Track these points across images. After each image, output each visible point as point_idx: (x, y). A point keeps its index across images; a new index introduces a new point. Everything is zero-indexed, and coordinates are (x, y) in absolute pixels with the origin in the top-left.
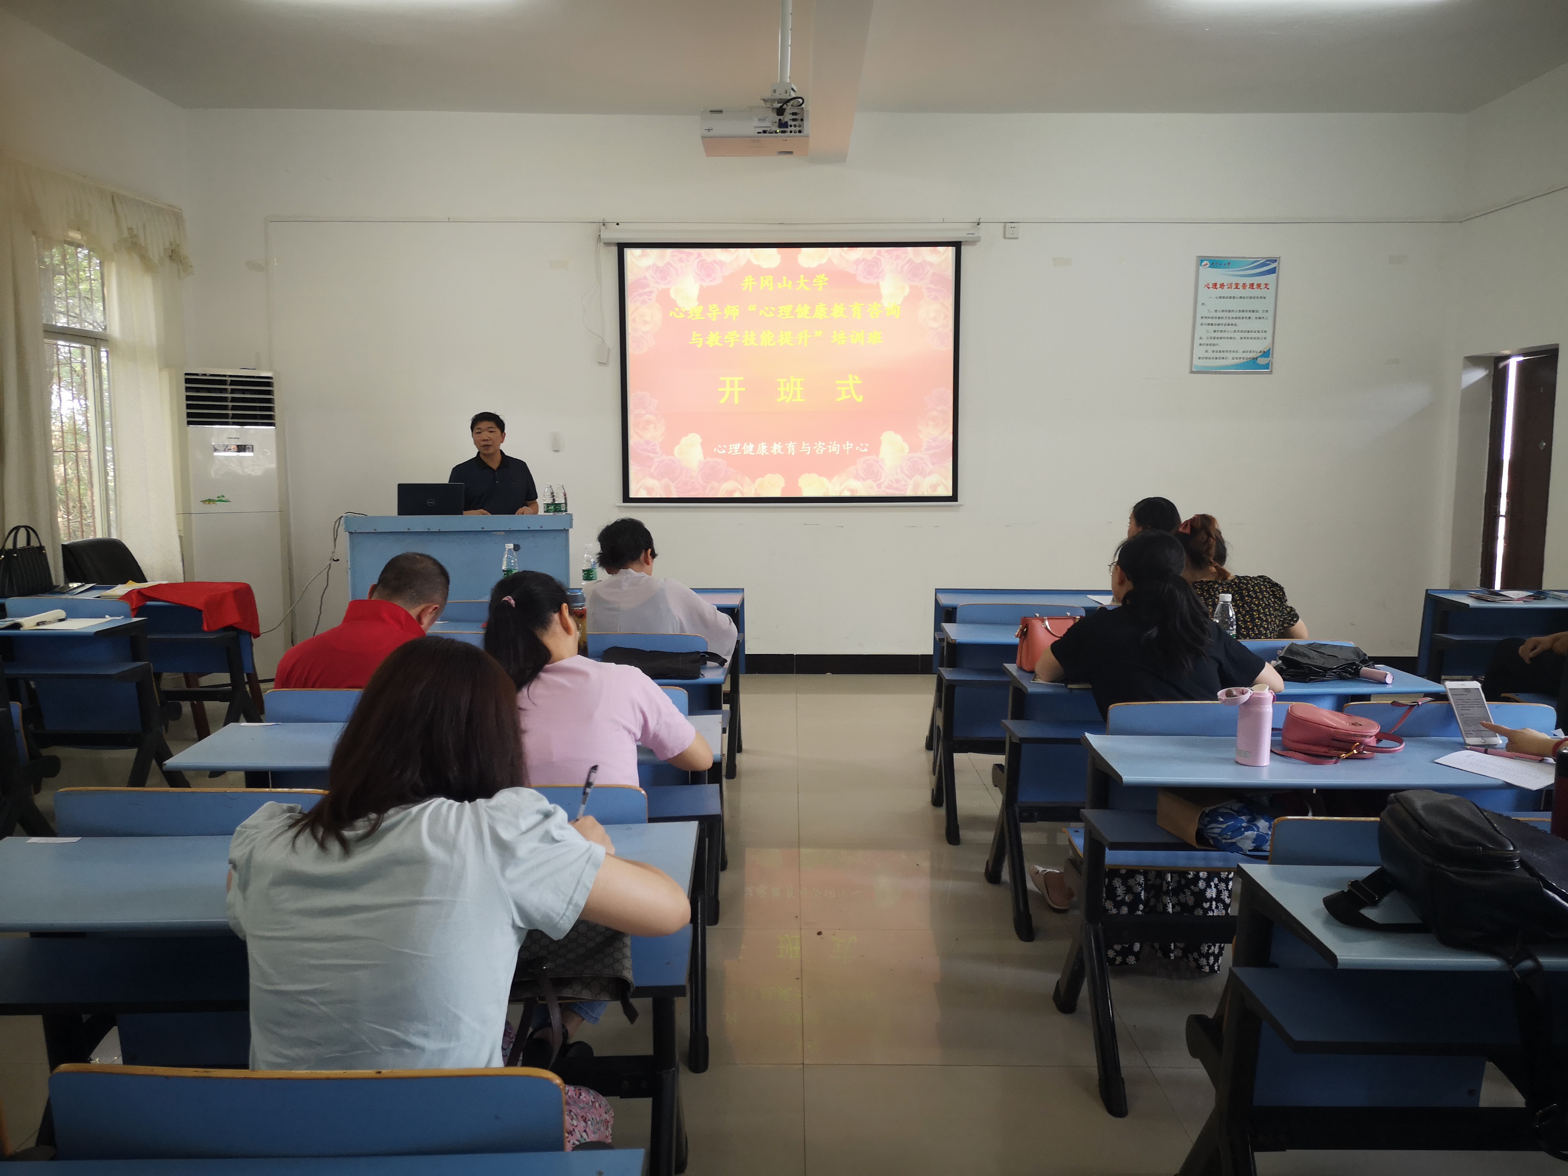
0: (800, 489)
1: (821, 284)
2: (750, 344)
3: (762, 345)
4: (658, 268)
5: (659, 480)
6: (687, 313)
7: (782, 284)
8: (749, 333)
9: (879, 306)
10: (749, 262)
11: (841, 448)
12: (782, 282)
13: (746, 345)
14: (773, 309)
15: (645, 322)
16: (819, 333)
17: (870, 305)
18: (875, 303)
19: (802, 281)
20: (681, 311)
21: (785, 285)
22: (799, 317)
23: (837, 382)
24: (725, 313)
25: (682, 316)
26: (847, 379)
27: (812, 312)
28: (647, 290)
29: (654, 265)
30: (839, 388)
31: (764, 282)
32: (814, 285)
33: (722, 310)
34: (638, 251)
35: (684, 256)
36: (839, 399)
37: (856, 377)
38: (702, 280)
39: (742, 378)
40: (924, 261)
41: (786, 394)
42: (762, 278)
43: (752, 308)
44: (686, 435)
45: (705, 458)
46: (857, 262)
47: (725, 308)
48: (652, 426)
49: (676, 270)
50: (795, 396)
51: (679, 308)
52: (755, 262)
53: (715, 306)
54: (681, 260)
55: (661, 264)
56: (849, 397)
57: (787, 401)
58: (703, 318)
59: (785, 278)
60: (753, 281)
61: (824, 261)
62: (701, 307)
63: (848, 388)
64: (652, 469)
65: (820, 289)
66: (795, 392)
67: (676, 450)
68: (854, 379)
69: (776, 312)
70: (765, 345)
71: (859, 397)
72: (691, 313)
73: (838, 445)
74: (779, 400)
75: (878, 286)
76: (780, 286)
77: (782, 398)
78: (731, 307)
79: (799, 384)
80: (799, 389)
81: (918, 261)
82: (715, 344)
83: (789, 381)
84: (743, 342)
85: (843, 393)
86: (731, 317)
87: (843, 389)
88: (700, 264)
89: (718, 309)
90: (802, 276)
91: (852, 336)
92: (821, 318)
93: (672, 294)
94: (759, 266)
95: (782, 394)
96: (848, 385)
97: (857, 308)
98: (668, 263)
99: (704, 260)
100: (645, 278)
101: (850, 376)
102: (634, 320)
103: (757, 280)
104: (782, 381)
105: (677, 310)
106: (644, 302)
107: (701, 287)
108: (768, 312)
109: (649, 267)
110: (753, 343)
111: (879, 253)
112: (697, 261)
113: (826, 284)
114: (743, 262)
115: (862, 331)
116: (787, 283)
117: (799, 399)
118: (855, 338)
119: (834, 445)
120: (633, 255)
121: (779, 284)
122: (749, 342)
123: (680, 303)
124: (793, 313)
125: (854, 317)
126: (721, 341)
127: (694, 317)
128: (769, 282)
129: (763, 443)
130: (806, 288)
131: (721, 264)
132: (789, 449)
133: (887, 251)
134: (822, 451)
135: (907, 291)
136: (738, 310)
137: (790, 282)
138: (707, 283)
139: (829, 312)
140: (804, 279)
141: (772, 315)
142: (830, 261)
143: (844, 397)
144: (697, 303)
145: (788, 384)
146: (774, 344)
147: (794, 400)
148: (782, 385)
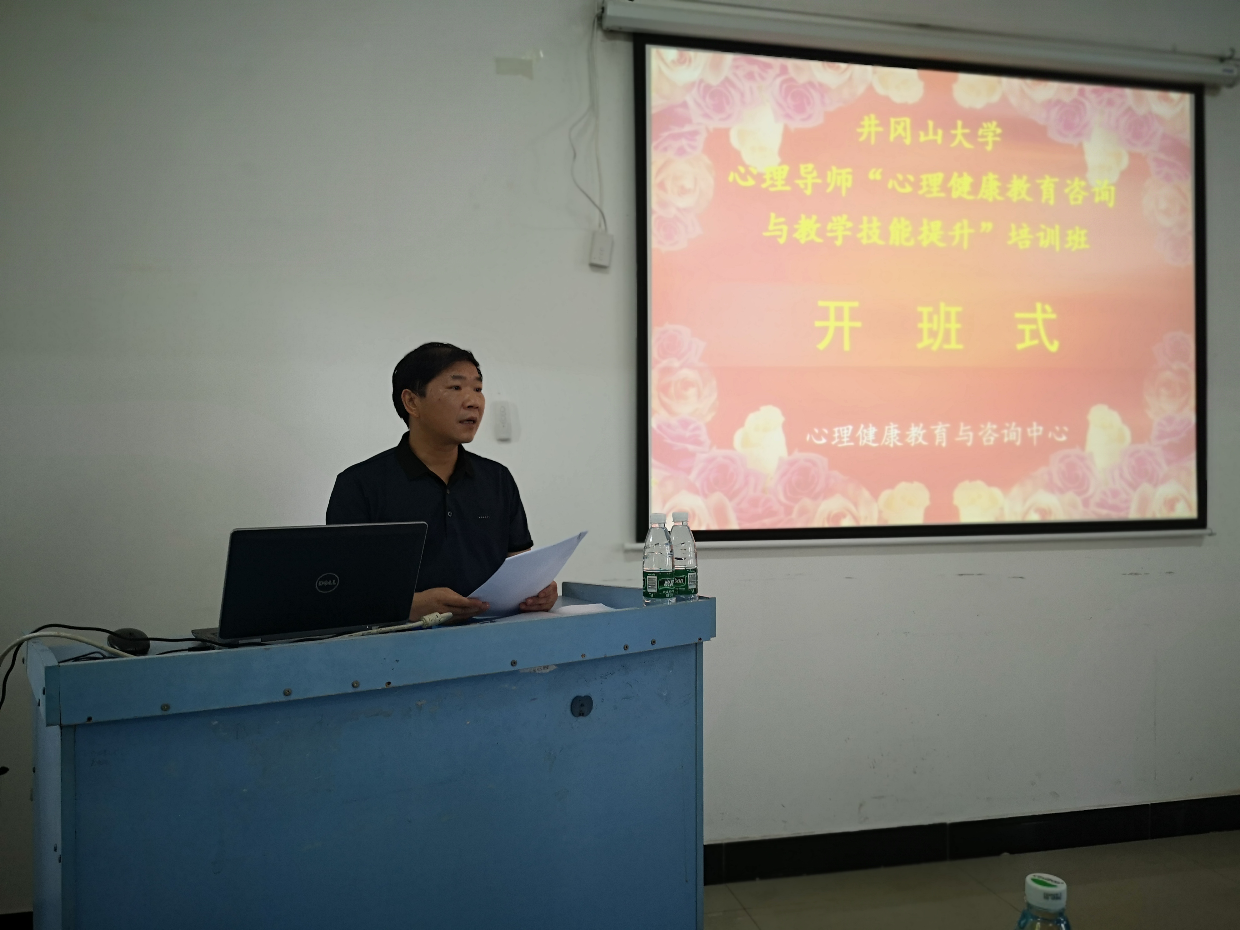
0: (955, 511)
1: (990, 139)
2: (871, 241)
3: (891, 242)
4: (708, 87)
5: (705, 496)
6: (759, 178)
7: (927, 134)
8: (870, 221)
9: (1083, 183)
10: (870, 88)
11: (1024, 433)
12: (925, 129)
13: (865, 241)
14: (911, 178)
15: (683, 191)
16: (987, 226)
17: (1069, 182)
18: (1077, 180)
19: (960, 131)
20: (748, 172)
21: (931, 137)
22: (955, 195)
23: (1018, 315)
24: (829, 180)
25: (751, 182)
26: (1034, 310)
27: (976, 187)
28: (687, 128)
29: (701, 81)
30: (1020, 327)
31: (896, 130)
32: (980, 140)
33: (822, 174)
34: (671, 53)
35: (755, 69)
36: (1020, 346)
37: (1048, 308)
38: (788, 116)
39: (856, 304)
40: (1150, 113)
41: (933, 334)
42: (893, 120)
43: (875, 175)
44: (755, 408)
45: (790, 451)
46: (1049, 105)
47: (829, 173)
48: (692, 392)
49: (742, 95)
50: (947, 339)
51: (746, 167)
52: (880, 90)
53: (810, 166)
54: (750, 76)
55: (714, 81)
56: (1035, 342)
57: (935, 348)
58: (788, 188)
59: (931, 124)
60: (877, 125)
61: (995, 98)
62: (786, 168)
63: (1033, 327)
64: (692, 476)
65: (989, 148)
66: (947, 332)
67: (738, 437)
68: (1044, 311)
69: (917, 185)
70: (897, 243)
71: (1051, 343)
72: (767, 177)
73: (1019, 429)
74: (920, 346)
75: (1080, 150)
76: (923, 138)
77: (926, 342)
78: (839, 171)
79: (953, 317)
80: (954, 326)
81: (1141, 111)
82: (809, 239)
83: (937, 311)
84: (859, 235)
85: (1027, 336)
86: (838, 189)
87: (1027, 328)
88: (785, 86)
89: (815, 174)
90: (960, 123)
91: (1041, 234)
92: (991, 199)
93: (734, 141)
94: (887, 99)
95: (925, 334)
96: (1034, 321)
97: (1048, 185)
98: (727, 80)
99: (792, 80)
100: (684, 105)
101: (1039, 306)
102: (662, 186)
103: (885, 124)
104: (925, 310)
105: (742, 169)
106: (681, 152)
107: (786, 130)
108: (902, 185)
109: (693, 84)
110: (876, 239)
111: (1082, 93)
112: (778, 81)
113: (998, 139)
114: (861, 90)
115: (1057, 227)
116: (935, 133)
117: (954, 345)
118: (1045, 237)
119: (1013, 428)
120: (663, 60)
121: (922, 134)
122: (869, 237)
123: (746, 157)
124: (945, 187)
125: (1043, 200)
126: (821, 232)
127: (773, 185)
128: (905, 129)
129: (892, 426)
130: (967, 145)
131: (823, 89)
132: (938, 437)
133: (1094, 91)
134: (992, 439)
135: (1125, 162)
136: (850, 177)
137: (940, 132)
138: (797, 124)
139: (1003, 190)
140: (964, 127)
141: (908, 189)
142: (1004, 99)
143: (1028, 343)
144: (778, 160)
145: (935, 318)
146: (912, 243)
147: (946, 347)
148: (925, 317)
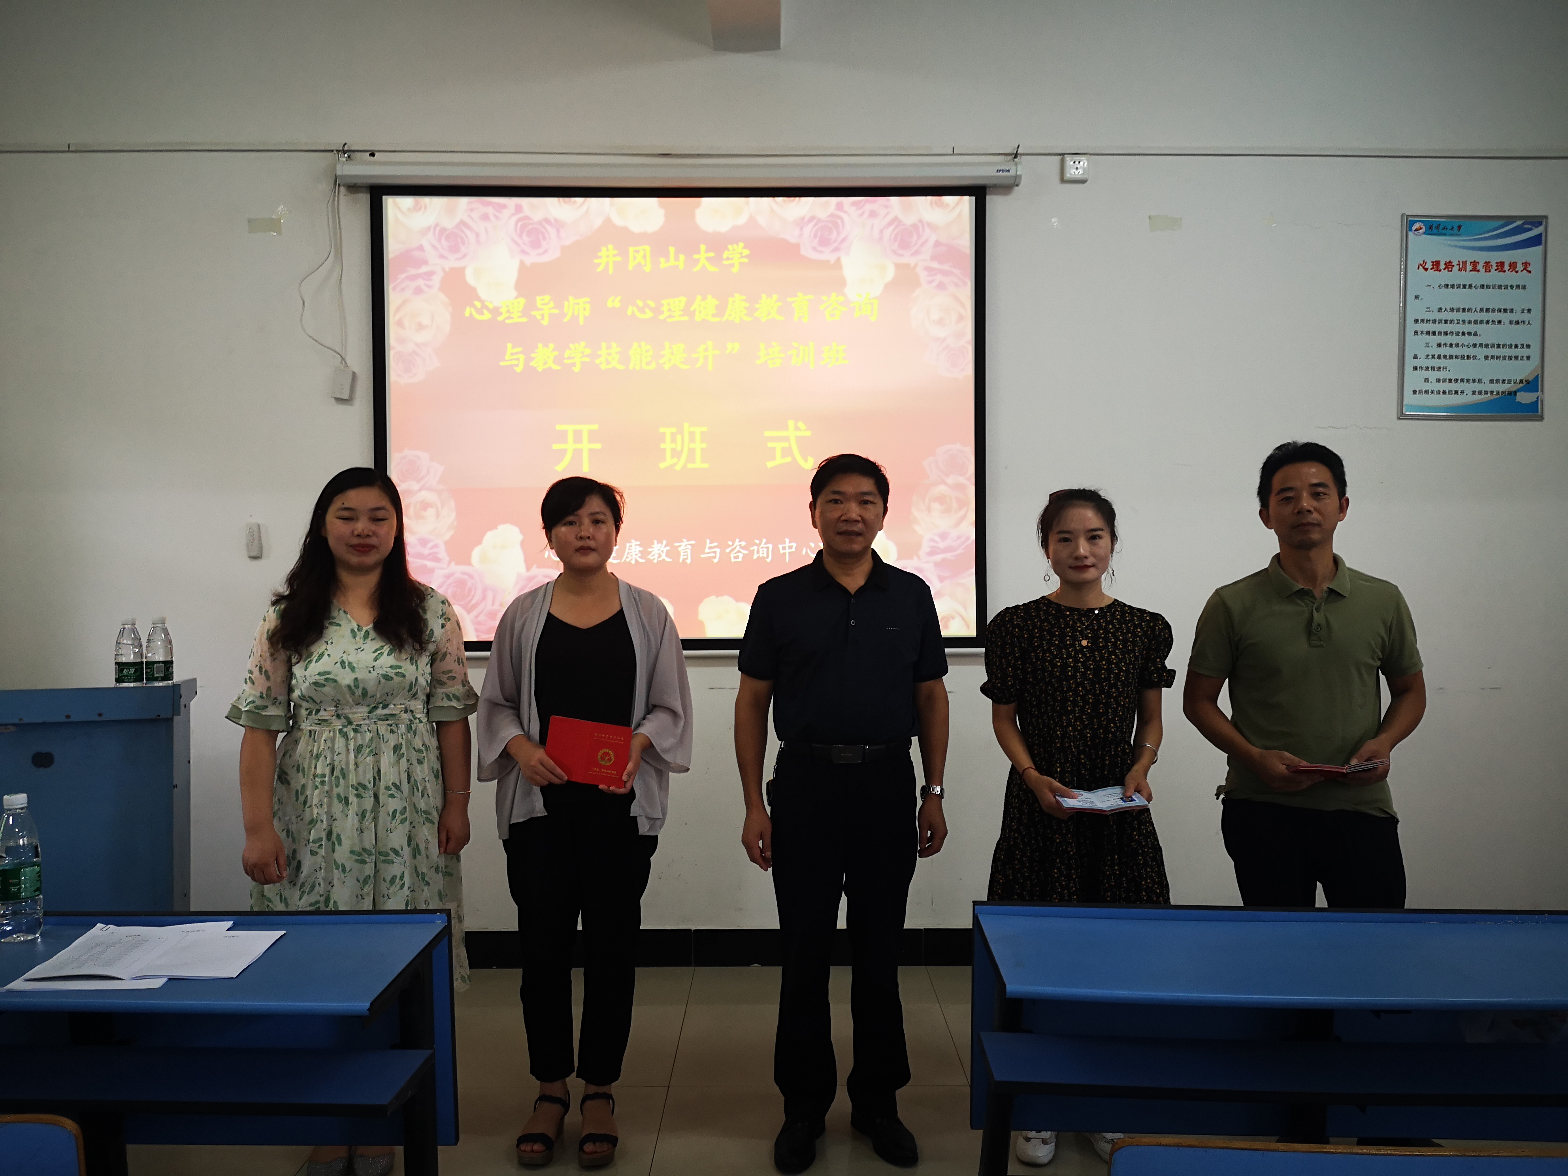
0: (701, 625)
1: (736, 261)
2: (610, 366)
3: (631, 367)
4: (443, 230)
6: (496, 311)
7: (668, 261)
8: (609, 347)
9: (841, 299)
10: (608, 221)
11: (775, 550)
12: (666, 256)
13: (603, 367)
14: (652, 304)
15: (420, 327)
16: (733, 347)
17: (825, 298)
18: (834, 295)
19: (703, 255)
20: (484, 306)
21: (672, 263)
22: (698, 318)
23: (768, 434)
24: (566, 310)
25: (487, 316)
26: (786, 428)
27: (721, 310)
28: (424, 269)
29: (437, 225)
30: (770, 445)
31: (635, 258)
32: (725, 262)
33: (559, 305)
34: (407, 202)
35: (490, 210)
36: (770, 464)
37: (801, 425)
38: (523, 252)
39: (595, 427)
40: (921, 221)
41: (676, 454)
42: (631, 249)
43: (613, 302)
44: (493, 527)
45: (528, 568)
46: (801, 223)
47: (566, 303)
48: (431, 512)
49: (477, 235)
50: (691, 457)
51: (482, 302)
52: (618, 221)
53: (547, 298)
54: (485, 217)
55: (449, 224)
56: (788, 459)
57: (678, 467)
58: (524, 320)
59: (672, 250)
60: (614, 256)
61: (742, 220)
62: (522, 301)
63: (786, 445)
65: (735, 270)
66: (692, 451)
67: (476, 554)
68: (797, 428)
69: (657, 311)
70: (638, 368)
71: (806, 460)
72: (504, 310)
73: (770, 546)
74: (662, 465)
75: (838, 264)
76: (663, 264)
77: (669, 461)
78: (577, 301)
79: (698, 437)
80: (699, 446)
81: (909, 220)
82: (546, 366)
83: (681, 431)
84: (598, 361)
85: (778, 453)
86: (575, 318)
87: (779, 446)
88: (520, 224)
89: (552, 305)
90: (703, 247)
91: (793, 352)
92: (737, 321)
93: (470, 278)
94: (625, 229)
95: (668, 454)
96: (787, 439)
97: (801, 302)
98: (462, 223)
99: (527, 218)
100: (421, 248)
101: (791, 423)
102: (400, 323)
103: (624, 253)
104: (668, 431)
105: (478, 304)
106: (418, 291)
107: (522, 265)
108: (642, 310)
109: (429, 229)
110: (615, 364)
111: (839, 207)
112: (515, 219)
113: (746, 260)
114: (598, 222)
115: (811, 344)
116: (677, 258)
117: (698, 464)
118: (798, 355)
119: (762, 545)
120: (399, 208)
121: (662, 260)
122: (608, 363)
123: (482, 293)
124: (687, 311)
125: (796, 319)
126: (558, 360)
127: (509, 318)
128: (644, 257)
129: (634, 543)
130: (711, 268)
131: (558, 225)
132: (682, 554)
133: (853, 204)
134: (741, 555)
135: (890, 273)
136: (588, 306)
137: (682, 257)
138: (533, 258)
139: (751, 311)
140: (707, 251)
141: (649, 314)
142: (752, 220)
143: (779, 460)
144: (515, 294)
145: (679, 437)
146: (653, 366)
147: (690, 466)
148: (668, 438)
